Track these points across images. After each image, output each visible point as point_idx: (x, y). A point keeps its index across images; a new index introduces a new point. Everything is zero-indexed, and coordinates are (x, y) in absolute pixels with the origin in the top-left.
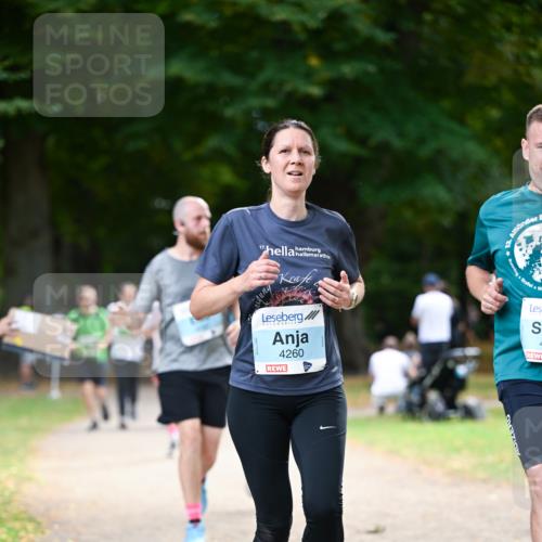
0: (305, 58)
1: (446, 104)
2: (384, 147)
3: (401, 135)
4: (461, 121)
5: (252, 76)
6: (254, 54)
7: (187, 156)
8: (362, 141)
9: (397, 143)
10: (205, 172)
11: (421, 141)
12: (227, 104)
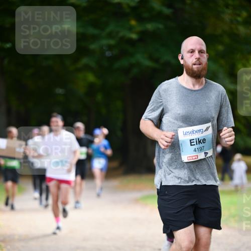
0: (129, 20)
2: (167, 64)
6: (104, 19)
7: (72, 68)
10: (81, 76)
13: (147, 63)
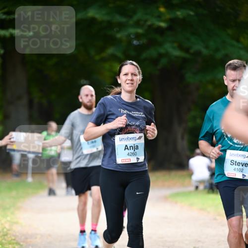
0: (158, 8)
1: (230, 31)
2: (198, 53)
3: (207, 47)
4: (238, 41)
5: (131, 17)
6: (132, 6)
7: (97, 58)
8: (187, 50)
9: (205, 52)
10: (107, 66)
11: (217, 50)
12: (118, 32)
13: (177, 53)
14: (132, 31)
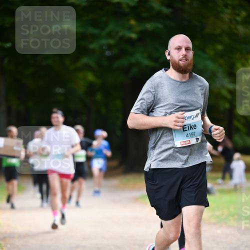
0: (128, 20)
4: (204, 51)
5: (103, 29)
6: (104, 19)
7: (72, 67)
8: (156, 60)
10: (81, 75)
13: (146, 62)
14: (104, 42)
